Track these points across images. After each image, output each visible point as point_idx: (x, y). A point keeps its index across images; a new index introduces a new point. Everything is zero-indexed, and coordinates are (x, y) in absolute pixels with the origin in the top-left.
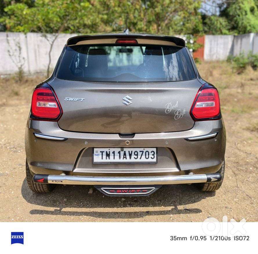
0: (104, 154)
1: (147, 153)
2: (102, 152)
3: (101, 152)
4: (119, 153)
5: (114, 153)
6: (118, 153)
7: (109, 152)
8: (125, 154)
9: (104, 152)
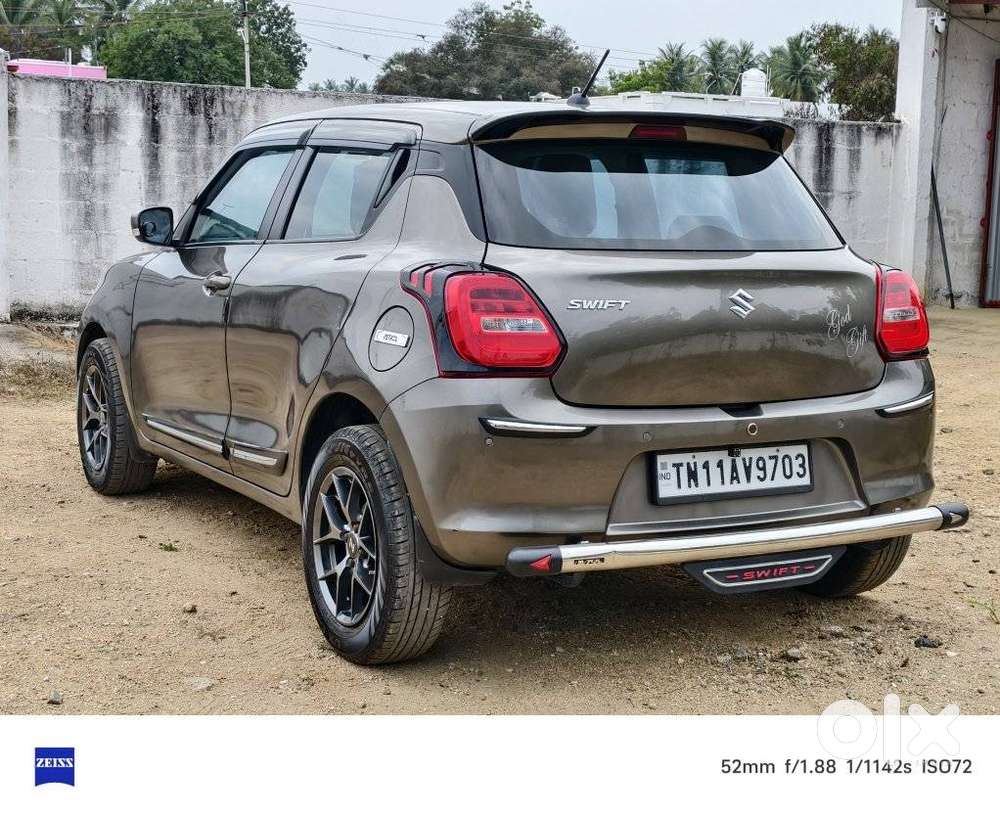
0: (684, 471)
1: (787, 460)
2: (678, 466)
3: (674, 465)
4: (720, 464)
5: (706, 466)
6: (718, 466)
7: (695, 463)
8: (734, 469)
9: (681, 465)
